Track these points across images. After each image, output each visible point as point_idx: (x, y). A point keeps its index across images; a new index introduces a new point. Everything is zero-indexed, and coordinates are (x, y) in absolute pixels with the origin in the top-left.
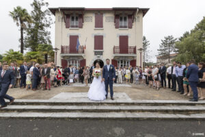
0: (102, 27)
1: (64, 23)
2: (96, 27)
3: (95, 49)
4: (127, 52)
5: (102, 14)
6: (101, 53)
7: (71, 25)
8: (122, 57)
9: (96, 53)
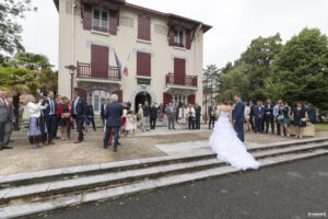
0: (149, 39)
1: (79, 19)
2: (139, 37)
3: (138, 74)
4: (183, 83)
5: (149, 18)
6: (148, 82)
7: (93, 24)
8: (178, 89)
9: (140, 81)
